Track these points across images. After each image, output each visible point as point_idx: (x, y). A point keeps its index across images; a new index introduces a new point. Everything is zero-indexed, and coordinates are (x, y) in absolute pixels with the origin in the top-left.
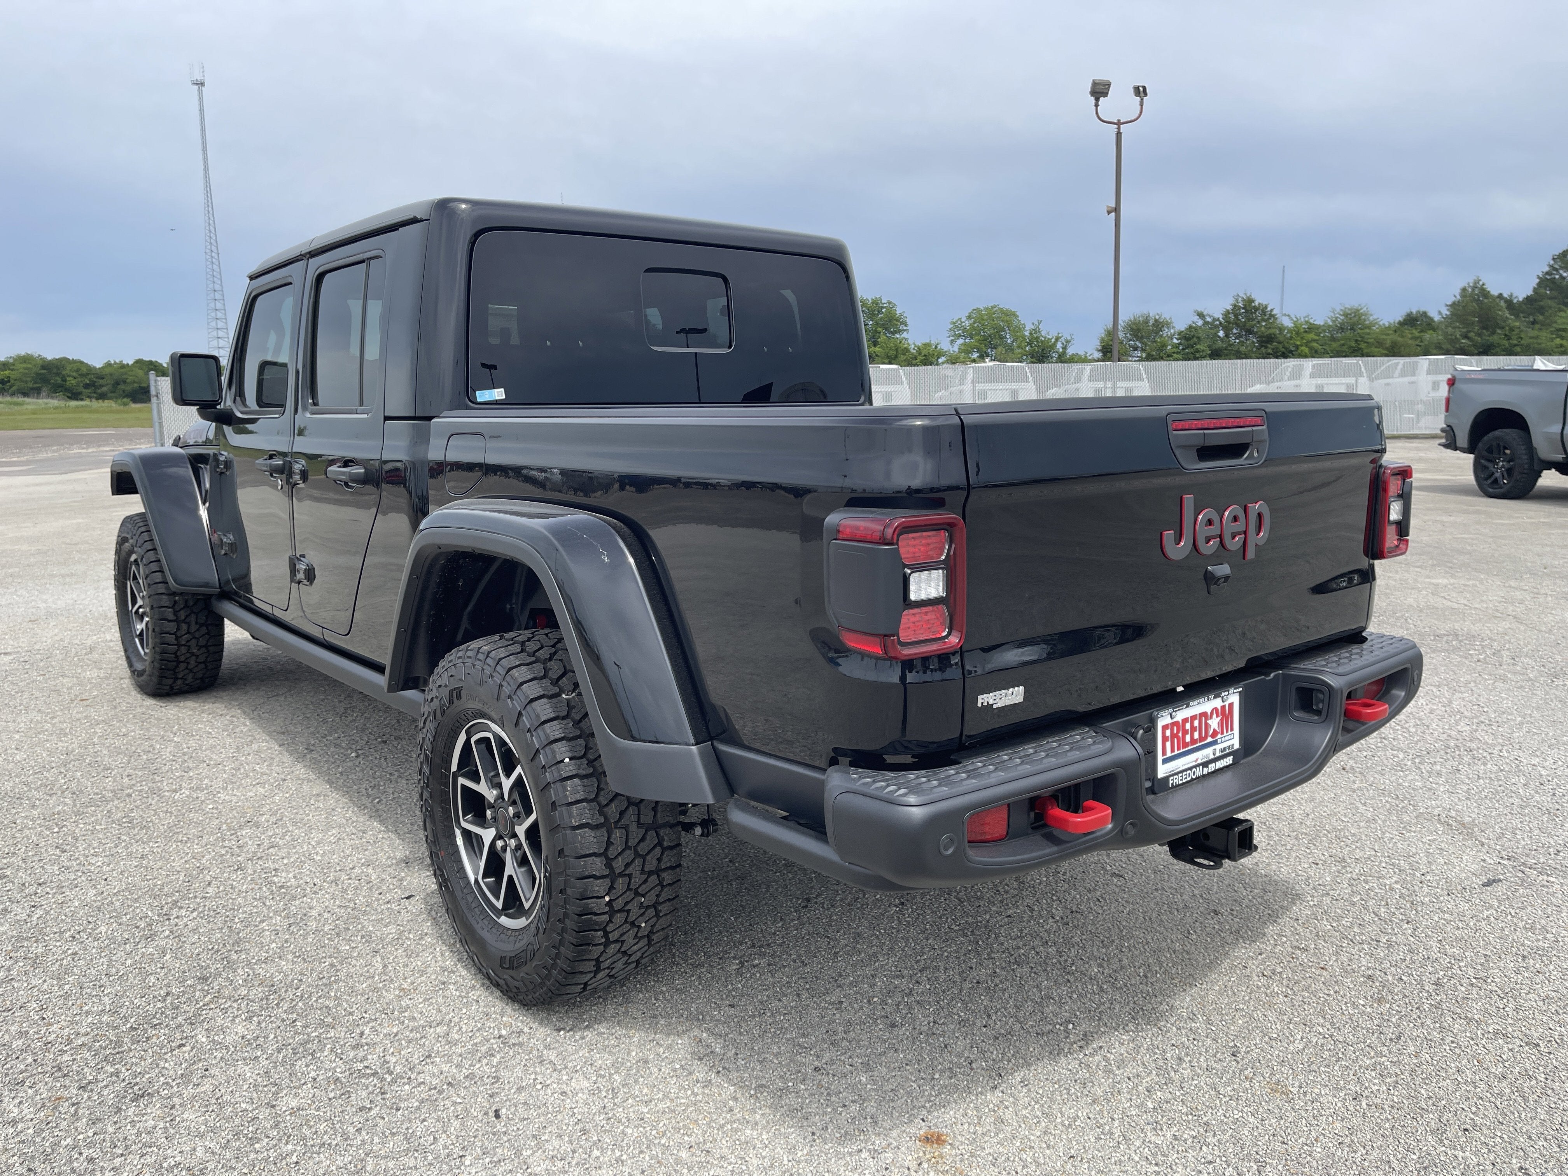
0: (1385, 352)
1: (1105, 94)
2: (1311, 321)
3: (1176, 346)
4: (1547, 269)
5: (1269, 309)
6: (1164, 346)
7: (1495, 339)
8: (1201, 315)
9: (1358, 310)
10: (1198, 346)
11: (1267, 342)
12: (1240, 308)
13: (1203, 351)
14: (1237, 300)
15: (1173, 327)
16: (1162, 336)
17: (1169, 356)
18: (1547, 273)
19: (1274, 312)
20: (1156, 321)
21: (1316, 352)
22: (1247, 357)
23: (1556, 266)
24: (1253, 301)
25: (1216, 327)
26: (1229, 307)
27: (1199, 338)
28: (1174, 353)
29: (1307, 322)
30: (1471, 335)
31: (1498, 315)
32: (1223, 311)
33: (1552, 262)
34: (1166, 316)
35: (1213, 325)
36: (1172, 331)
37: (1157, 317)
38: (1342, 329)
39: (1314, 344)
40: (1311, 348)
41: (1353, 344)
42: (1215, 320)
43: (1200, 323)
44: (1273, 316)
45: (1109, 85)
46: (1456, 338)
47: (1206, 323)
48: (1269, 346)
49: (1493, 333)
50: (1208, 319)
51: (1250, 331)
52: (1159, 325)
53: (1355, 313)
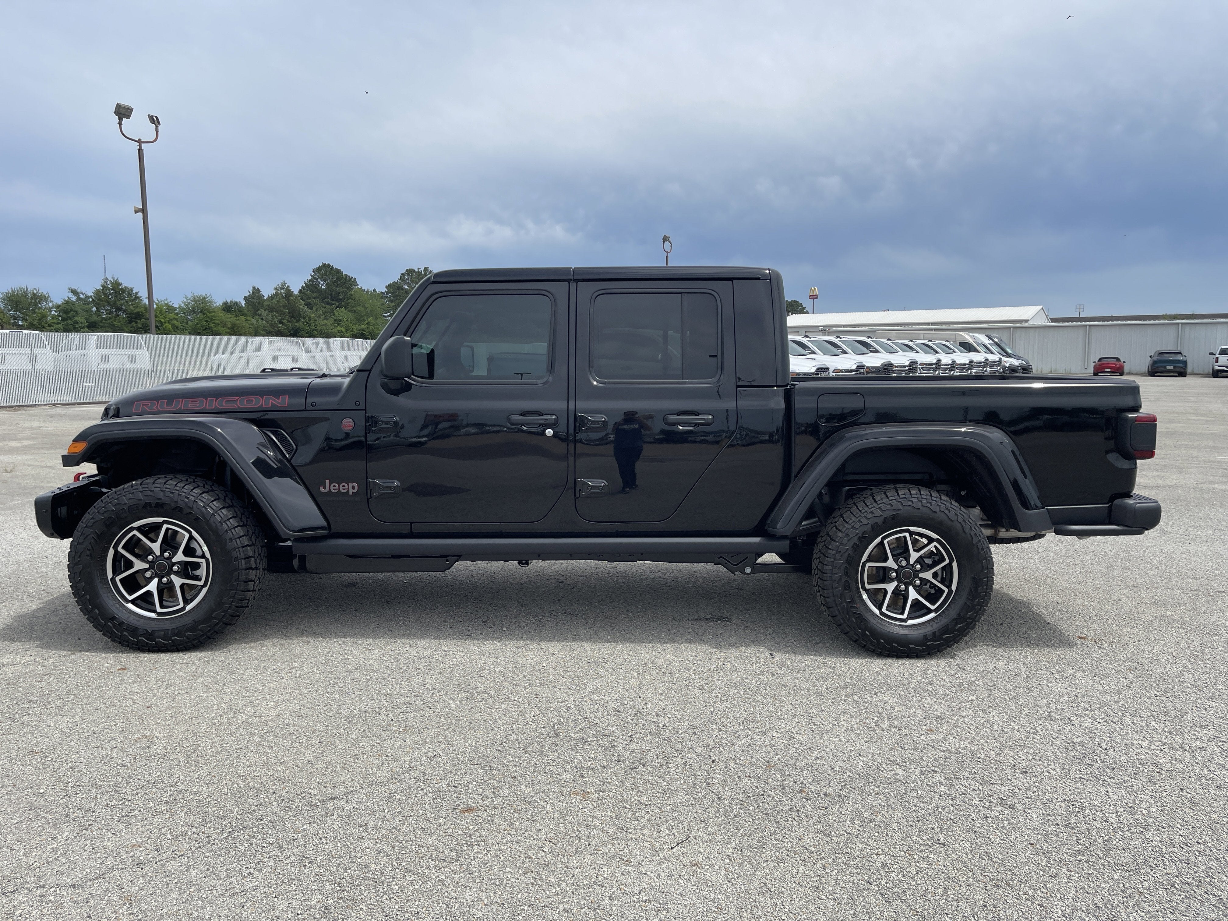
0: (229, 331)
1: (128, 117)
2: (170, 304)
3: (53, 317)
4: (310, 278)
5: (134, 292)
6: (45, 316)
7: (300, 325)
8: (74, 292)
9: (205, 298)
10: (76, 319)
11: (136, 318)
12: (109, 289)
13: (82, 323)
14: (106, 282)
15: (51, 301)
16: (41, 308)
17: (50, 326)
18: (310, 281)
19: (139, 295)
20: (34, 295)
21: (177, 328)
22: (121, 330)
23: (316, 276)
24: (121, 284)
25: (89, 303)
26: (100, 287)
27: (77, 312)
28: (54, 323)
29: (167, 304)
30: (285, 321)
31: (300, 308)
32: (93, 290)
33: (313, 274)
34: (43, 290)
35: (85, 301)
36: (50, 305)
37: (35, 292)
38: (194, 311)
39: (175, 322)
40: (173, 325)
41: (205, 323)
42: (87, 297)
43: (74, 299)
44: (138, 298)
45: (131, 110)
46: (275, 323)
47: (79, 299)
48: (139, 321)
49: (299, 321)
50: (82, 296)
51: (119, 309)
52: (38, 298)
53: (202, 299)
